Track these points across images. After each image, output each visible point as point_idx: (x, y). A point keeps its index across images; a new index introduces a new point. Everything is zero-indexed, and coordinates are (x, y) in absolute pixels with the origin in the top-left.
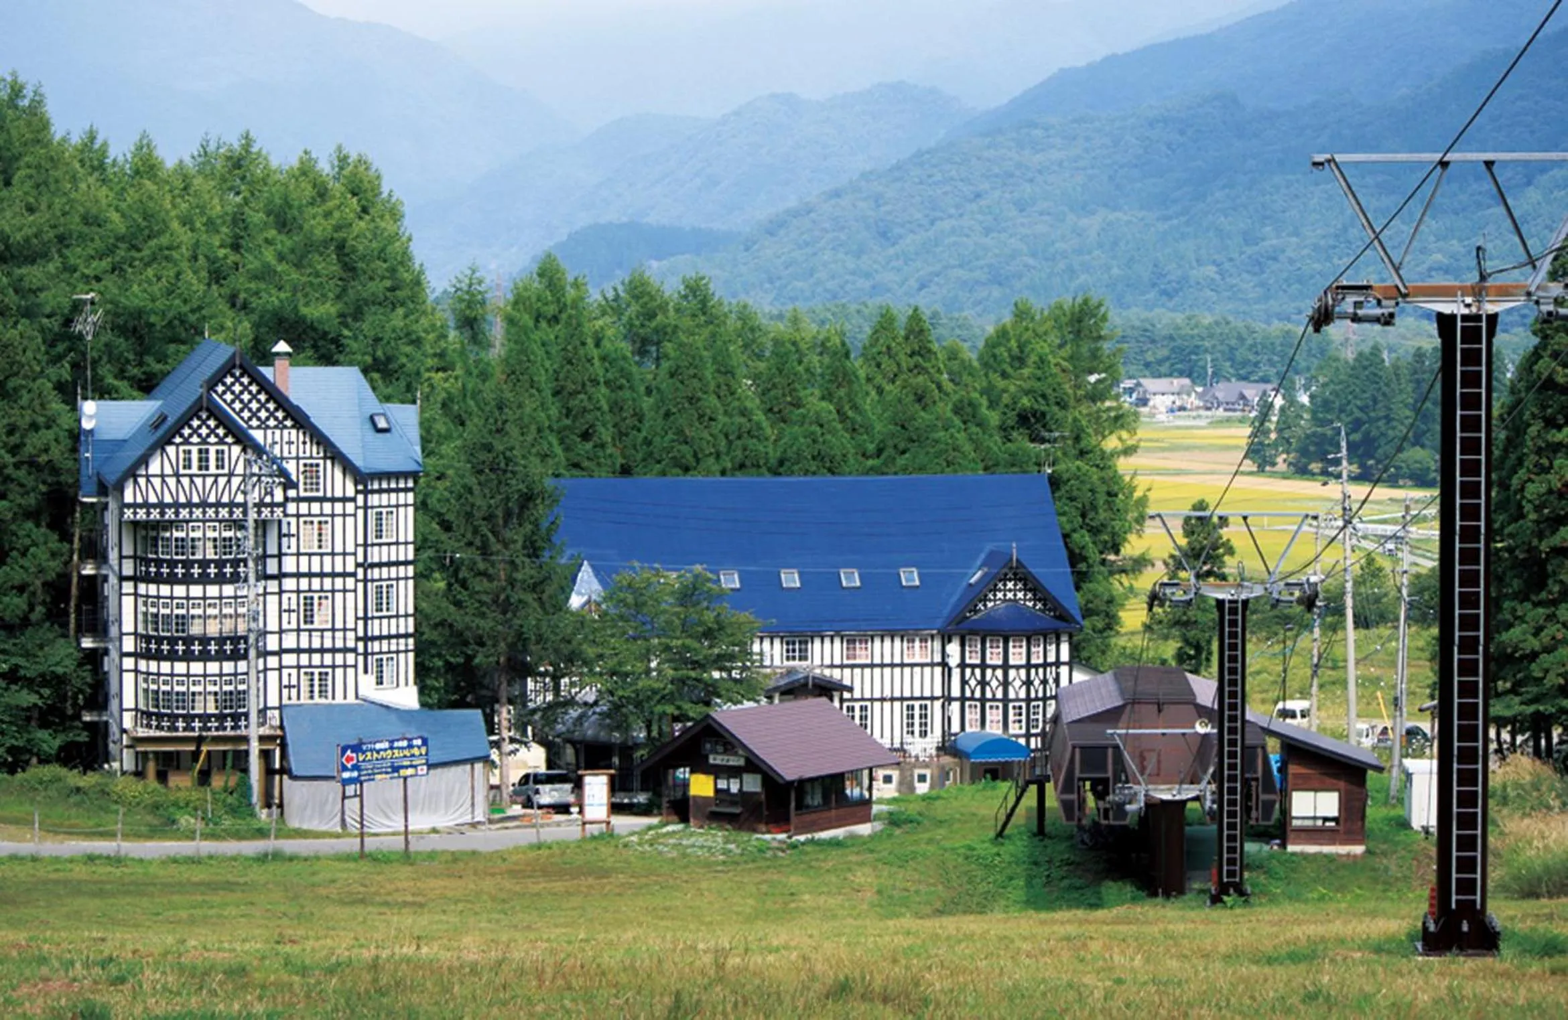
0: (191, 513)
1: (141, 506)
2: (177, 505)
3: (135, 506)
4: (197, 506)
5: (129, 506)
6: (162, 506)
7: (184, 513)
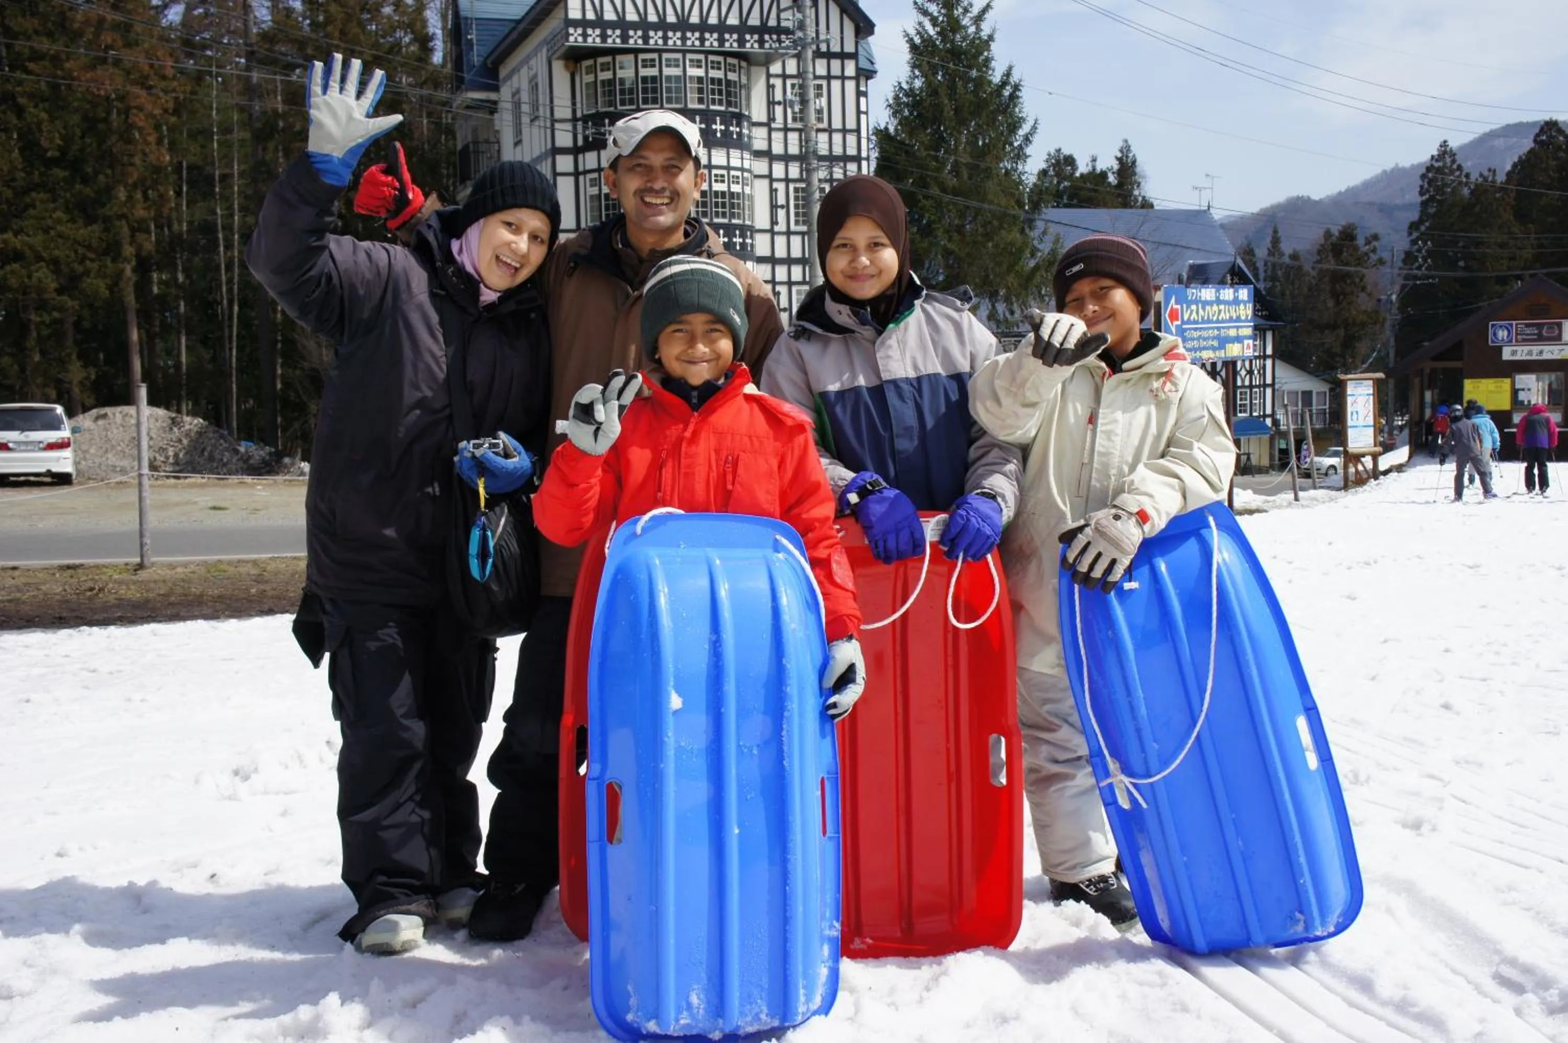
0: (665, 38)
1: (592, 24)
2: (643, 25)
3: (583, 23)
4: (674, 27)
5: (575, 23)
6: (622, 24)
7: (656, 39)
